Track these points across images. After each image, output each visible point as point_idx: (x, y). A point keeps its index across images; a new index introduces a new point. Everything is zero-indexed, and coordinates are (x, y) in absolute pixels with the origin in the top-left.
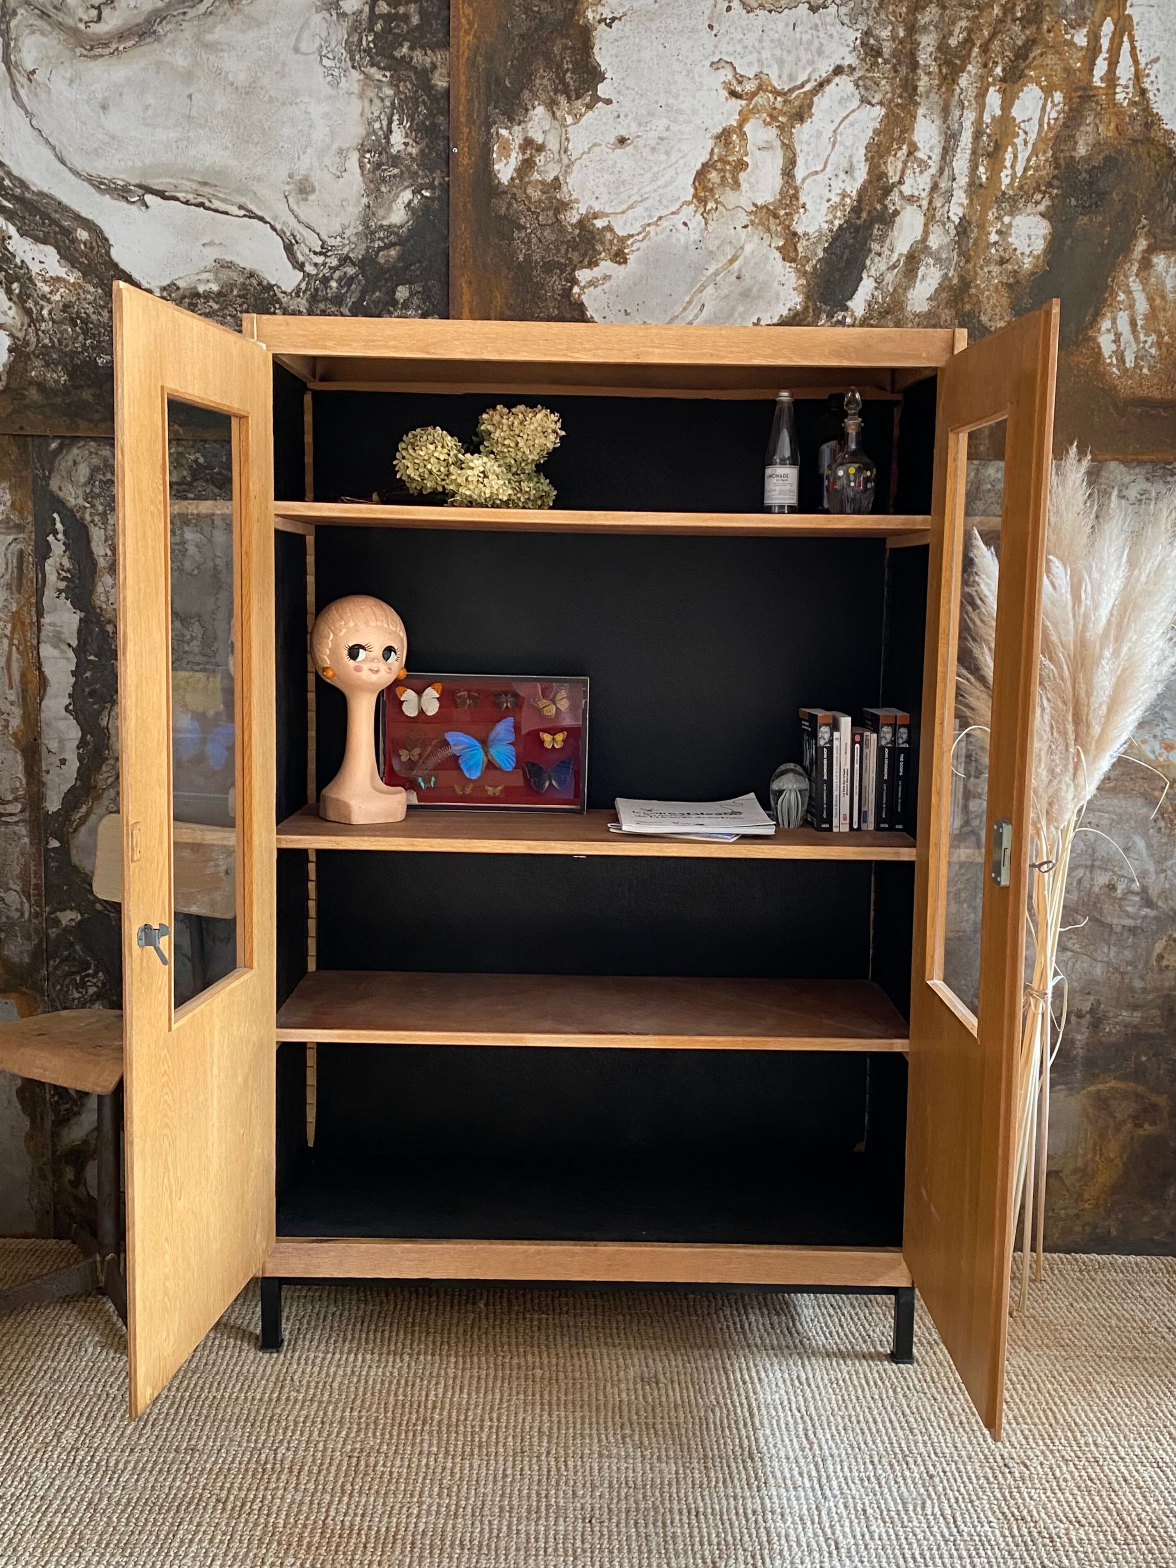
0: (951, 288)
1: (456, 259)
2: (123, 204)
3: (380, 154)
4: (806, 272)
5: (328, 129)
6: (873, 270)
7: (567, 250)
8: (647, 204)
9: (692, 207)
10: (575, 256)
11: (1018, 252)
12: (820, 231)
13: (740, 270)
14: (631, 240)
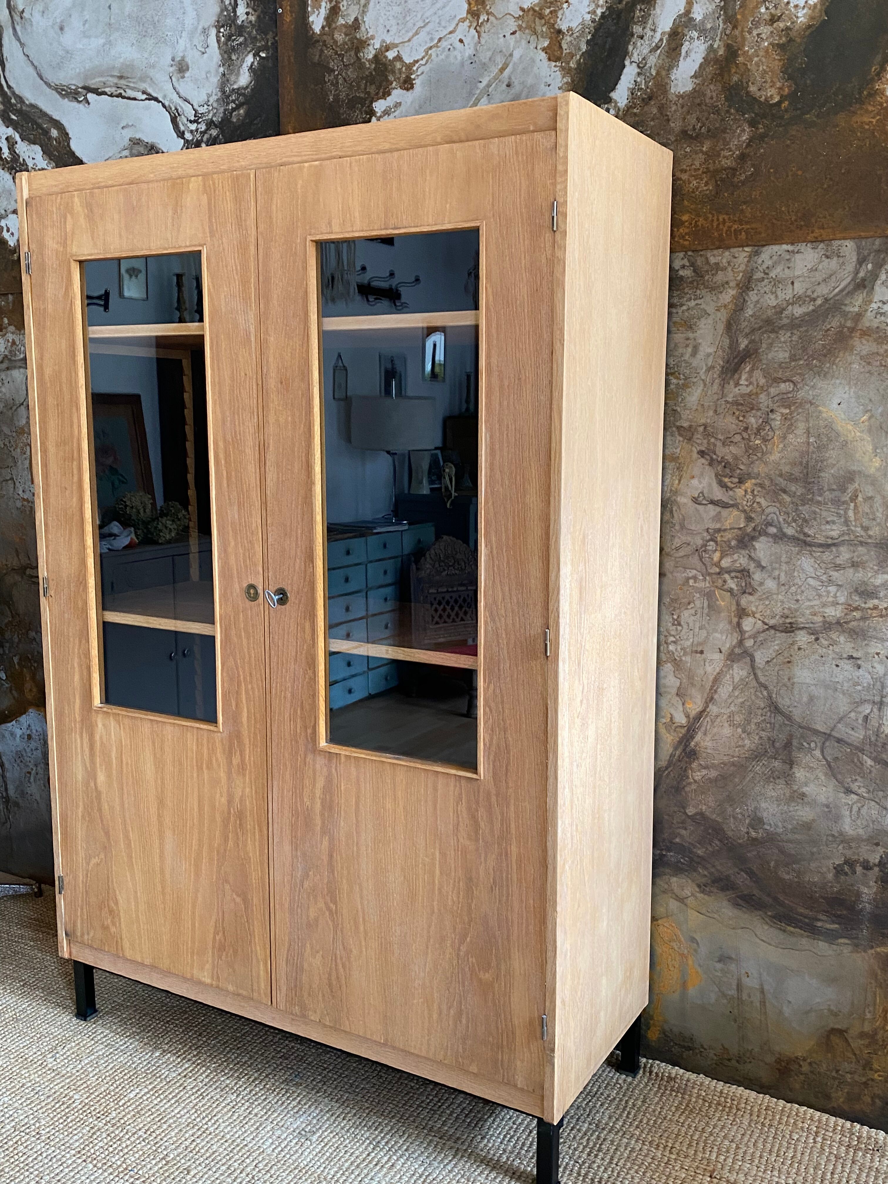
0: (716, 61)
1: (285, 109)
2: (75, 104)
3: (230, 27)
4: (570, 69)
5: (195, 13)
6: (635, 55)
7: (366, 85)
8: (427, 29)
9: (467, 23)
10: (372, 89)
11: (792, 5)
12: (582, 23)
13: (510, 78)
14: (417, 65)
